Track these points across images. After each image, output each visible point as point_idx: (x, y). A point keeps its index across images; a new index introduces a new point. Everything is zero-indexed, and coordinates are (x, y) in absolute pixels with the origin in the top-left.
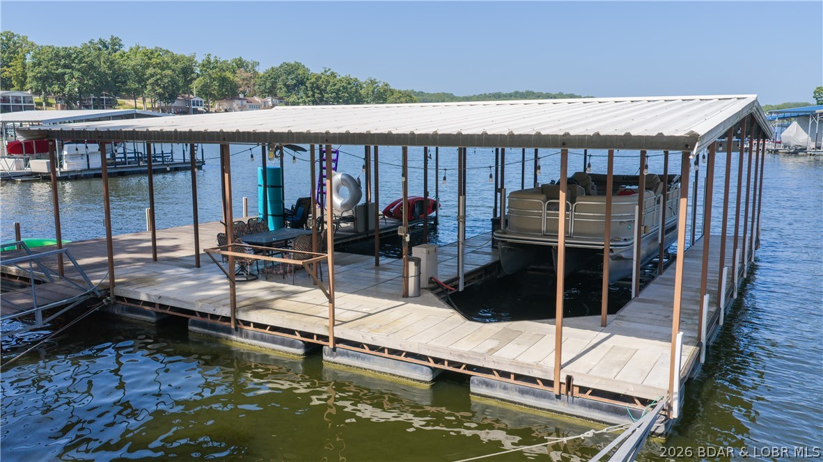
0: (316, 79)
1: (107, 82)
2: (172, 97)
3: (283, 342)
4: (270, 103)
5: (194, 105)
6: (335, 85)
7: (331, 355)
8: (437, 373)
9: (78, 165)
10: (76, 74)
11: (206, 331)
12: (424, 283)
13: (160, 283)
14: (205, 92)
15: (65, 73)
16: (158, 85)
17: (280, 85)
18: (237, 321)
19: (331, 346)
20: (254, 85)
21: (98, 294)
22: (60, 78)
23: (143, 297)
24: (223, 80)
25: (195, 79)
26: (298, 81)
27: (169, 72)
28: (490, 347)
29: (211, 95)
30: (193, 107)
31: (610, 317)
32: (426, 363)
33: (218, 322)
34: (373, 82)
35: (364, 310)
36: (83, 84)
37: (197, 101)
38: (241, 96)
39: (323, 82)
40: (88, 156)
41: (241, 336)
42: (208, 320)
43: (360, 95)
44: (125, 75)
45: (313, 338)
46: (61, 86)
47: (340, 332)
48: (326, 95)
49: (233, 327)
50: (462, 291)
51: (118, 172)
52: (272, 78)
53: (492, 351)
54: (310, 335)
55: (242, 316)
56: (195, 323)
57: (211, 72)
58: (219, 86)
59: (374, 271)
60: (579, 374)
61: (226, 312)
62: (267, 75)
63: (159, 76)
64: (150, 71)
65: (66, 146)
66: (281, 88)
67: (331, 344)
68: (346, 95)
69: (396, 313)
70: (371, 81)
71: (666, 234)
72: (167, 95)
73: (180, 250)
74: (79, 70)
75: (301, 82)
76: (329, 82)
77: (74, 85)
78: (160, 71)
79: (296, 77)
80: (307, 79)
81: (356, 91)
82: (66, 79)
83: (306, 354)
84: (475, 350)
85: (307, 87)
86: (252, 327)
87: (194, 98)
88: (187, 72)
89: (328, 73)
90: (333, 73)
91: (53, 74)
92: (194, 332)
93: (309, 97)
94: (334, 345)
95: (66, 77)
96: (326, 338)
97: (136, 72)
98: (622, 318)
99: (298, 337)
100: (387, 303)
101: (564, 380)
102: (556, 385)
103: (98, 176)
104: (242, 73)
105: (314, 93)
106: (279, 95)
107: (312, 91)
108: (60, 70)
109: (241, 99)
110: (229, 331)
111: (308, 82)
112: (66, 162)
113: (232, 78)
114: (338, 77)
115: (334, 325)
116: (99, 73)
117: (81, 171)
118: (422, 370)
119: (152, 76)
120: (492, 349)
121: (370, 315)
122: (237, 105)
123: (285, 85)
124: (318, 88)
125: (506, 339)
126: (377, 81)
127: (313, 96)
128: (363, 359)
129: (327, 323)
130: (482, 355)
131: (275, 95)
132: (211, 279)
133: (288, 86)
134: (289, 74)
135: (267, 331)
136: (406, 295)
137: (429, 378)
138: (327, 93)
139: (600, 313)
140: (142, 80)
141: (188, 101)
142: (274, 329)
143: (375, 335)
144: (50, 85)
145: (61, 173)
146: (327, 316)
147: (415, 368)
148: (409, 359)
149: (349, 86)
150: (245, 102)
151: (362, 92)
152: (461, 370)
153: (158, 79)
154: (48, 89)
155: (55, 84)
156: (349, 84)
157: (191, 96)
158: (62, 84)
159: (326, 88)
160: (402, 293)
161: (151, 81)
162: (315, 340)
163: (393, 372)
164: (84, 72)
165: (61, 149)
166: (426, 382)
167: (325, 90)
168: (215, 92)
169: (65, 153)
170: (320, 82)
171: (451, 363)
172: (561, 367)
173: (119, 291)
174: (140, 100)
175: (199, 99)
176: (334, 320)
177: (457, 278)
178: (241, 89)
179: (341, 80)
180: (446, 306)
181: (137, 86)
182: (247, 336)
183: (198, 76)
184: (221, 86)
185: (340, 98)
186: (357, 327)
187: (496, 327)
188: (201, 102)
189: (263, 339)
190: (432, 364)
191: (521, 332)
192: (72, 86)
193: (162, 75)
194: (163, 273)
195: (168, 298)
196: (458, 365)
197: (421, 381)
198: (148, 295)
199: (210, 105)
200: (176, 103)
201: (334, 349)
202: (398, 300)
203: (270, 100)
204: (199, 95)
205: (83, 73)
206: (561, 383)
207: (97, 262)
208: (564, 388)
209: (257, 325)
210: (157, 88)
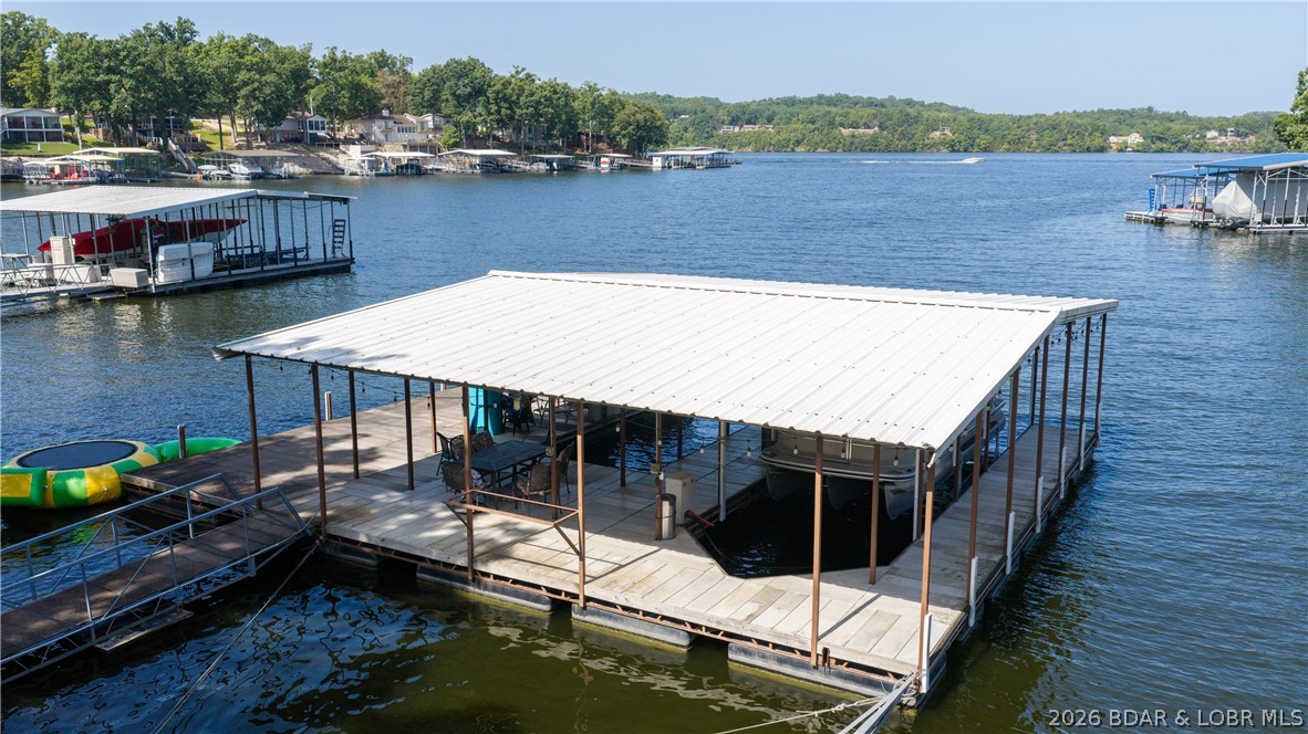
0: (503, 85)
1: (176, 95)
2: (278, 117)
3: (527, 597)
4: (431, 125)
5: (311, 129)
6: (532, 95)
7: (581, 614)
8: (693, 638)
9: (179, 274)
10: (128, 83)
11: (438, 579)
12: (680, 519)
13: (375, 517)
14: (328, 108)
15: (108, 82)
16: (256, 98)
17: (446, 94)
18: (475, 572)
19: (582, 605)
20: (406, 94)
21: (309, 532)
22: (102, 90)
23: (363, 539)
24: (357, 89)
25: (312, 87)
26: (473, 88)
27: (271, 78)
28: (749, 613)
29: (338, 112)
30: (310, 131)
31: (882, 570)
32: (682, 627)
33: (452, 570)
34: (592, 89)
35: (614, 559)
36: (139, 99)
37: (317, 122)
38: (385, 113)
39: (513, 89)
40: (192, 260)
41: (479, 588)
42: (441, 568)
43: (573, 110)
44: (205, 83)
45: (560, 595)
46: (104, 102)
47: (590, 590)
48: (519, 111)
49: (470, 578)
50: (724, 521)
51: (235, 282)
52: (433, 84)
53: (751, 617)
54: (558, 592)
55: (481, 568)
56: (424, 570)
57: (337, 75)
58: (350, 98)
59: (619, 496)
60: (835, 646)
61: (462, 561)
62: (425, 79)
63: (256, 85)
64: (242, 76)
65: (162, 249)
66: (447, 100)
67: (581, 602)
68: (550, 110)
69: (648, 565)
70: (590, 87)
71: (963, 450)
72: (269, 113)
73: (380, 457)
74: (131, 76)
75: (479, 91)
76: (523, 90)
77: (125, 100)
78: (257, 76)
79: (472, 82)
80: (489, 86)
81: (566, 105)
82: (112, 91)
83: (552, 610)
84: (733, 617)
85: (488, 98)
86: (491, 579)
87: (311, 116)
88: (300, 76)
89: (522, 76)
90: (529, 76)
91: (90, 82)
92: (423, 580)
93: (492, 114)
94: (585, 604)
95: (112, 87)
96: (576, 596)
97: (220, 77)
98: (894, 572)
99: (544, 592)
100: (638, 548)
101: (820, 652)
102: (814, 656)
103: (206, 289)
104: (385, 77)
105: (500, 107)
106: (446, 111)
107: (497, 104)
108: (102, 77)
109: (384, 118)
110: (465, 581)
111: (490, 91)
112: (163, 271)
113: (370, 84)
114: (537, 82)
115: (585, 583)
116: (163, 80)
117: (183, 283)
118: (679, 634)
119: (245, 84)
120: (751, 616)
121: (621, 567)
122: (380, 127)
123: (454, 94)
124: (506, 99)
125: (767, 601)
126: (599, 87)
127: (498, 112)
128: (616, 619)
129: (577, 579)
130: (740, 622)
131: (439, 111)
132: (433, 510)
133: (457, 97)
134: (460, 77)
135: (509, 584)
136: (659, 538)
137: (685, 642)
138: (520, 108)
139: (868, 565)
140: (229, 91)
141: (301, 122)
142: (515, 582)
143: (629, 596)
144: (88, 101)
145: (156, 287)
146: (577, 569)
147: (672, 632)
148: (664, 622)
149: (556, 96)
150: (391, 123)
151: (576, 104)
152: (719, 637)
153: (255, 90)
154: (84, 106)
155: (95, 99)
156: (555, 92)
157: (307, 114)
158: (106, 99)
159: (518, 98)
160: (654, 533)
161: (244, 91)
162: (563, 597)
163: (648, 634)
164: (140, 80)
165: (155, 252)
166: (683, 646)
167: (516, 103)
168: (344, 108)
169: (161, 258)
170: (509, 91)
171: (708, 629)
172: (818, 639)
173: (333, 528)
174: (226, 120)
175: (319, 119)
176: (584, 575)
177: (718, 507)
178: (384, 102)
179: (542, 87)
180: (704, 553)
181: (222, 99)
182: (486, 588)
183: (318, 82)
184: (353, 97)
185: (541, 116)
186: (609, 585)
187: (758, 584)
188: (322, 122)
189: (504, 592)
190: (689, 629)
191: (783, 592)
192: (121, 100)
193: (260, 82)
194: (374, 501)
195: (392, 541)
196: (717, 632)
197: (678, 645)
198: (368, 536)
199: (337, 126)
200: (285, 126)
201: (585, 608)
202: (650, 544)
203: (430, 118)
204: (318, 111)
205: (138, 81)
206: (818, 655)
207: (288, 481)
208: (821, 659)
209: (496, 577)
210: (253, 103)
